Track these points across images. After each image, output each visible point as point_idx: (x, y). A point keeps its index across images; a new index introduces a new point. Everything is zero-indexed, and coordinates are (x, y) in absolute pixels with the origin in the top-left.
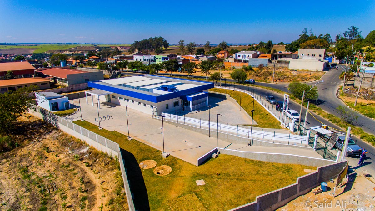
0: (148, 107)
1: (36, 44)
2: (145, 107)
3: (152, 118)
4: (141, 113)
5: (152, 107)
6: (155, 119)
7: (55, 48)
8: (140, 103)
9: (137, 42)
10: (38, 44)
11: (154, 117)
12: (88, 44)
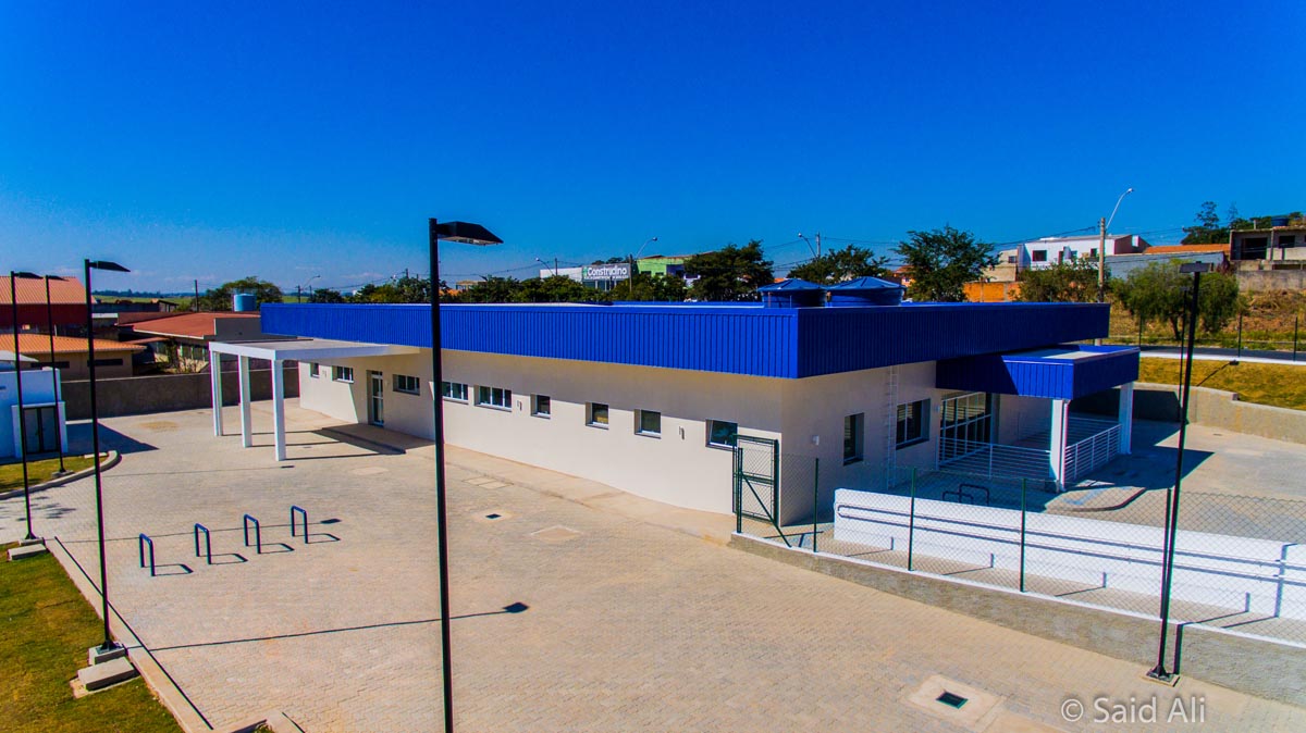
0: (684, 434)
2: (646, 441)
3: (736, 542)
4: (610, 494)
5: (722, 434)
6: (766, 551)
8: (597, 412)
11: (755, 532)
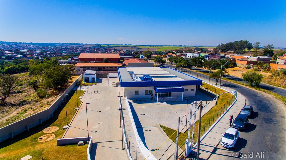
1: (161, 46)
7: (170, 48)
9: (222, 45)
10: (162, 46)
12: (192, 46)
